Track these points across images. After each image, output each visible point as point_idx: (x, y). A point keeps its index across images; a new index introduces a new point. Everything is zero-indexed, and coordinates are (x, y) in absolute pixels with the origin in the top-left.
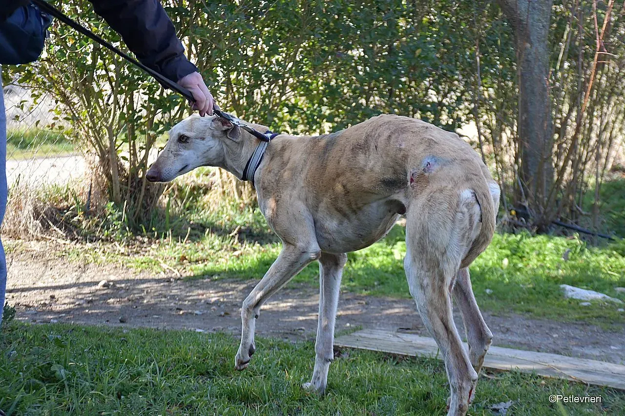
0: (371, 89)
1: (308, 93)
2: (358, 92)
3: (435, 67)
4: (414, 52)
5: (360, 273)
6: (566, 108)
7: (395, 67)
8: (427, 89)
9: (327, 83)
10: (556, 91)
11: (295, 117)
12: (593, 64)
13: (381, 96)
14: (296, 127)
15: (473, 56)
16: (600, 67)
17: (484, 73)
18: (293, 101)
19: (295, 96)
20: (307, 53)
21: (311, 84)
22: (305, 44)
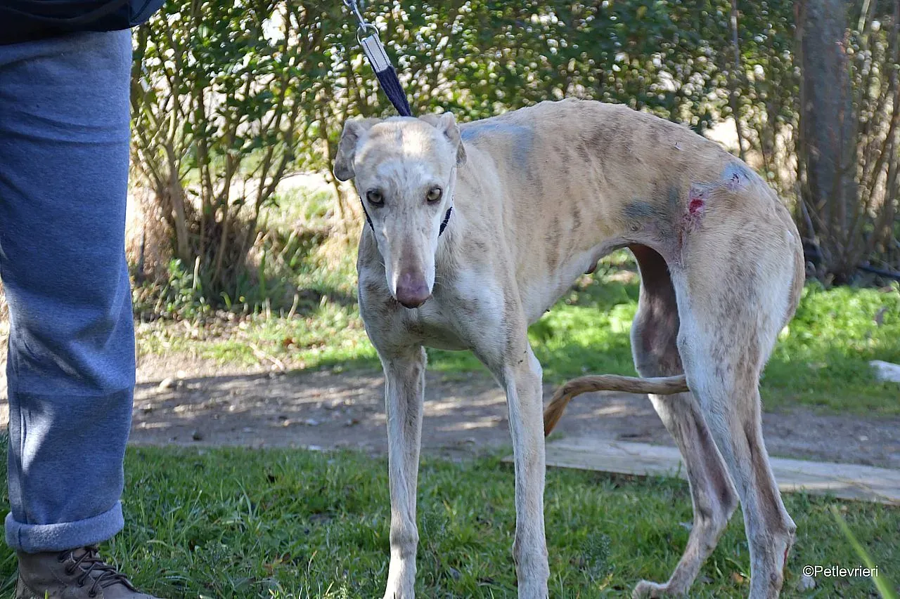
1: (472, 84)
3: (668, 36)
4: (633, 11)
7: (606, 37)
8: (657, 71)
13: (586, 83)
15: (727, 17)
17: (745, 44)
18: (450, 96)
19: (453, 89)
20: (469, 21)
21: (477, 70)
22: (465, 8)
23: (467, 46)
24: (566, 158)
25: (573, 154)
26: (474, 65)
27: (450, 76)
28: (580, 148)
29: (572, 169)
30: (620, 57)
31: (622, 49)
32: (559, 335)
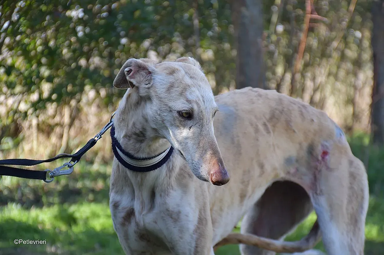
0: (91, 50)
1: (26, 53)
2: (78, 53)
3: (154, 29)
4: (132, 13)
5: (81, 237)
6: (280, 70)
7: (114, 28)
8: (147, 51)
9: (45, 43)
10: (271, 54)
11: (12, 78)
12: (305, 26)
13: (101, 56)
14: (13, 88)
15: (191, 19)
16: (311, 30)
17: (202, 36)
18: (9, 61)
19: (12, 56)
20: (24, 13)
21: (29, 44)
22: (21, 4)
23: (22, 29)
24: (257, 130)
25: (261, 127)
26: (26, 41)
27: (11, 48)
28: (265, 125)
29: (260, 139)
30: (124, 41)
31: (126, 36)
32: (81, 223)
